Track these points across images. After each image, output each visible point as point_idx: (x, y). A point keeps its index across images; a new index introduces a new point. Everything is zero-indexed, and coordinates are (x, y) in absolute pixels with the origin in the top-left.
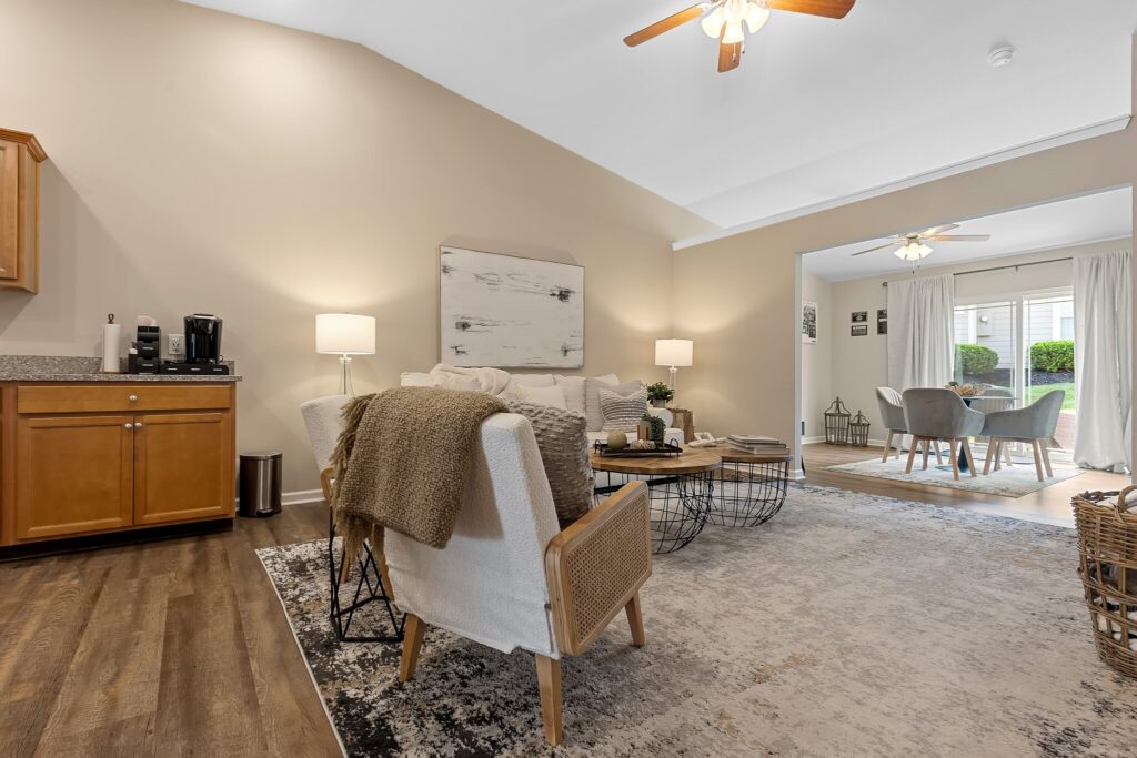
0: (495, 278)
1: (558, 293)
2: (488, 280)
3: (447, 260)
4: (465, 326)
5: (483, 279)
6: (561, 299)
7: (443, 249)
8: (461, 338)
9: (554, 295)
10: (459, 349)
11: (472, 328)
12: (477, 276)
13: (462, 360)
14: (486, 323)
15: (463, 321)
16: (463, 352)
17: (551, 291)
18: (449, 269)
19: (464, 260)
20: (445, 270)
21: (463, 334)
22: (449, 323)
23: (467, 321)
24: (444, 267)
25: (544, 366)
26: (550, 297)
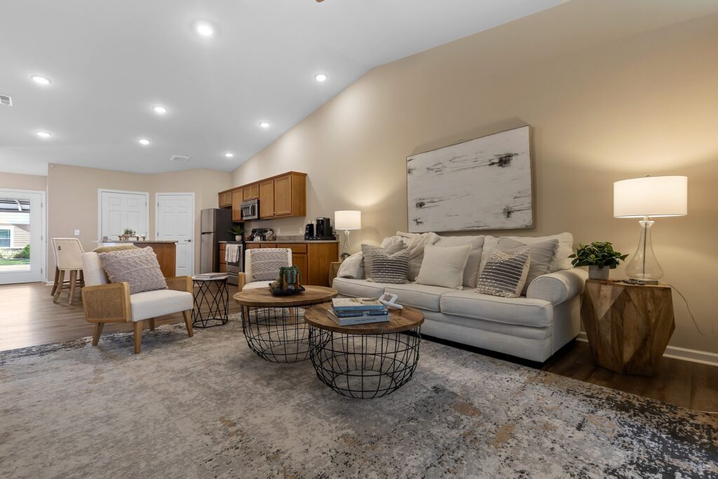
0: (440, 166)
1: (497, 161)
2: (436, 169)
3: (411, 165)
4: (421, 205)
5: (432, 169)
6: (501, 165)
7: (408, 159)
8: (419, 213)
9: (493, 164)
10: (418, 221)
11: (426, 205)
12: (428, 169)
13: (420, 228)
14: (436, 200)
15: (420, 201)
16: (421, 222)
17: (490, 161)
18: (412, 170)
19: (419, 161)
20: (409, 171)
21: (421, 210)
22: (412, 204)
23: (423, 201)
24: (409, 170)
25: (485, 228)
26: (488, 167)
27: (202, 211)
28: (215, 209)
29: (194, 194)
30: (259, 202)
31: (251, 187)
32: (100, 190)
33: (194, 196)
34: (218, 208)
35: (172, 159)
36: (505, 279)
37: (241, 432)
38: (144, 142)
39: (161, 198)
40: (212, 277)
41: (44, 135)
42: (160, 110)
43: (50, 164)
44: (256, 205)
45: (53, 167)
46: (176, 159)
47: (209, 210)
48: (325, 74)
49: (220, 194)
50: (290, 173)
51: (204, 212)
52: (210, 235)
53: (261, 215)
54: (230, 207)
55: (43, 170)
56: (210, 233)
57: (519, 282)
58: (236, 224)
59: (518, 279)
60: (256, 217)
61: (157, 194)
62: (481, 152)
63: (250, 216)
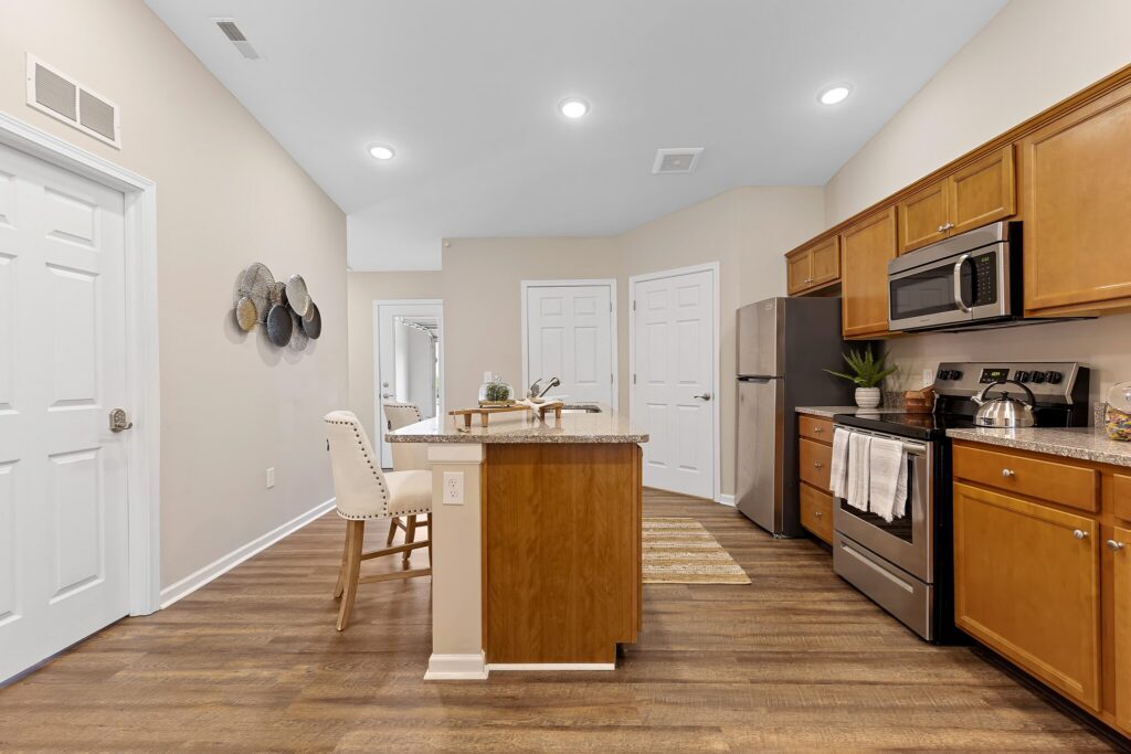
27: (738, 311)
28: (779, 299)
29: (716, 265)
30: (1016, 233)
32: (524, 284)
33: (717, 276)
38: (574, 110)
39: (643, 289)
43: (444, 240)
44: (1002, 251)
45: (450, 245)
46: (668, 161)
47: (760, 305)
49: (789, 256)
51: (742, 315)
52: (764, 386)
53: (1032, 299)
54: (833, 290)
55: (429, 257)
56: (766, 379)
60: (1001, 307)
61: (632, 280)
63: (954, 306)
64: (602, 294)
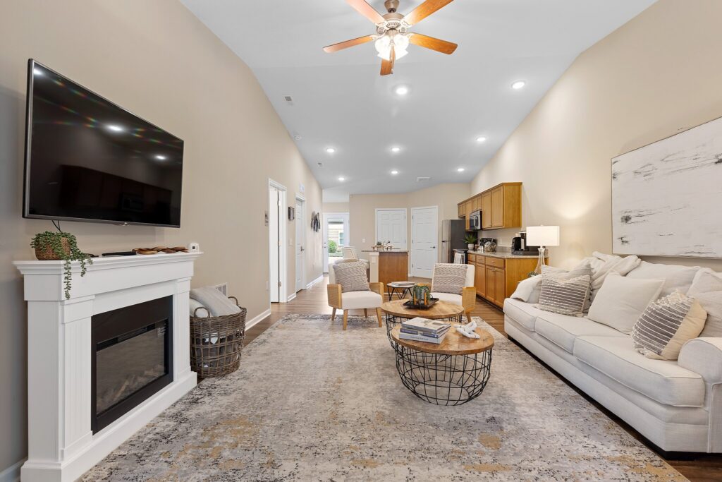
0: (650, 168)
2: (644, 173)
3: (616, 168)
4: (627, 219)
5: (640, 173)
7: (613, 161)
8: (625, 229)
9: (720, 161)
10: (624, 239)
11: (632, 220)
12: (635, 172)
13: (624, 249)
14: (642, 213)
15: (626, 215)
16: (627, 242)
17: (717, 156)
18: (617, 174)
19: (627, 163)
20: (614, 177)
21: (626, 226)
22: (617, 218)
23: (629, 214)
24: (614, 174)
25: (709, 255)
26: (714, 165)
27: (443, 222)
28: (450, 221)
29: (437, 206)
30: (481, 212)
31: (476, 199)
32: (376, 209)
33: (438, 209)
34: (457, 218)
35: (418, 180)
36: (650, 332)
37: (339, 388)
38: (395, 172)
39: (415, 212)
40: (400, 285)
41: (341, 179)
42: (396, 150)
43: (349, 194)
44: (479, 217)
45: (352, 196)
47: (446, 221)
48: (521, 81)
49: (459, 204)
50: (502, 185)
53: (483, 227)
54: (464, 218)
55: (346, 198)
56: (447, 241)
57: (672, 340)
58: (469, 233)
59: (671, 336)
60: (479, 227)
61: (412, 209)
62: (704, 145)
63: (474, 226)
64: (402, 213)
